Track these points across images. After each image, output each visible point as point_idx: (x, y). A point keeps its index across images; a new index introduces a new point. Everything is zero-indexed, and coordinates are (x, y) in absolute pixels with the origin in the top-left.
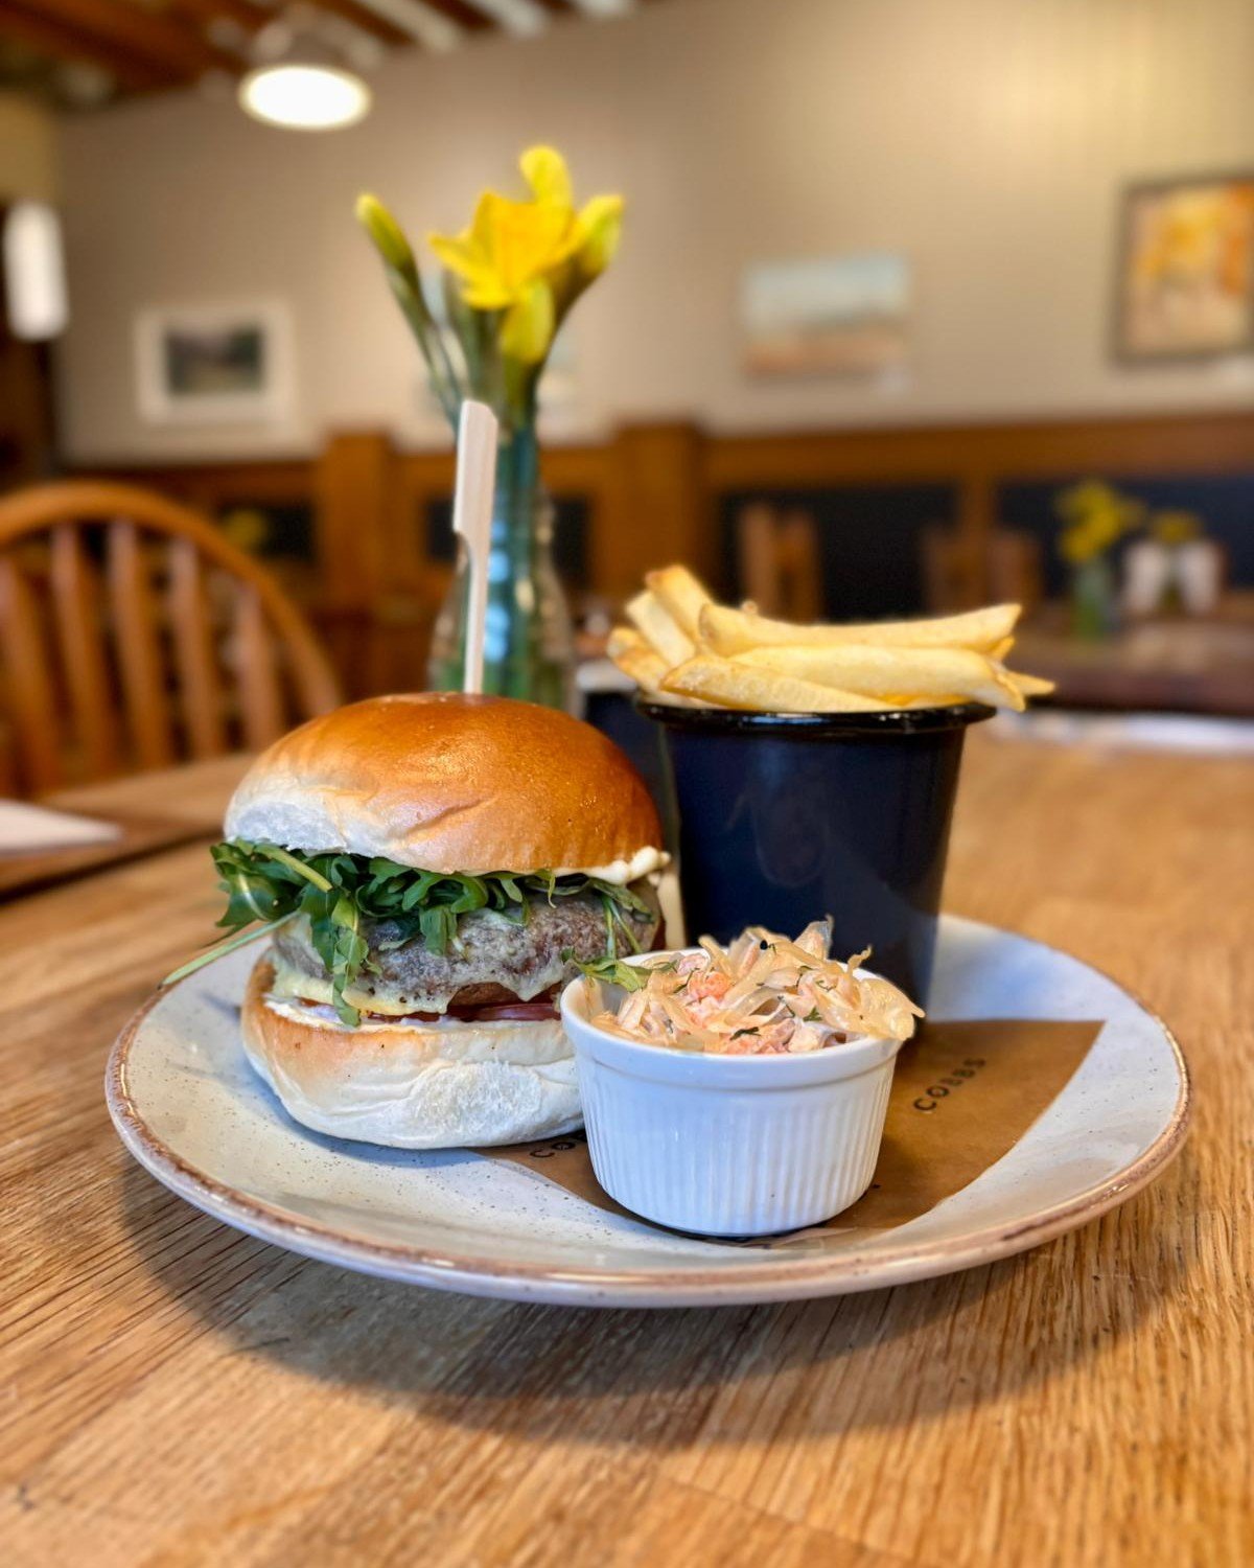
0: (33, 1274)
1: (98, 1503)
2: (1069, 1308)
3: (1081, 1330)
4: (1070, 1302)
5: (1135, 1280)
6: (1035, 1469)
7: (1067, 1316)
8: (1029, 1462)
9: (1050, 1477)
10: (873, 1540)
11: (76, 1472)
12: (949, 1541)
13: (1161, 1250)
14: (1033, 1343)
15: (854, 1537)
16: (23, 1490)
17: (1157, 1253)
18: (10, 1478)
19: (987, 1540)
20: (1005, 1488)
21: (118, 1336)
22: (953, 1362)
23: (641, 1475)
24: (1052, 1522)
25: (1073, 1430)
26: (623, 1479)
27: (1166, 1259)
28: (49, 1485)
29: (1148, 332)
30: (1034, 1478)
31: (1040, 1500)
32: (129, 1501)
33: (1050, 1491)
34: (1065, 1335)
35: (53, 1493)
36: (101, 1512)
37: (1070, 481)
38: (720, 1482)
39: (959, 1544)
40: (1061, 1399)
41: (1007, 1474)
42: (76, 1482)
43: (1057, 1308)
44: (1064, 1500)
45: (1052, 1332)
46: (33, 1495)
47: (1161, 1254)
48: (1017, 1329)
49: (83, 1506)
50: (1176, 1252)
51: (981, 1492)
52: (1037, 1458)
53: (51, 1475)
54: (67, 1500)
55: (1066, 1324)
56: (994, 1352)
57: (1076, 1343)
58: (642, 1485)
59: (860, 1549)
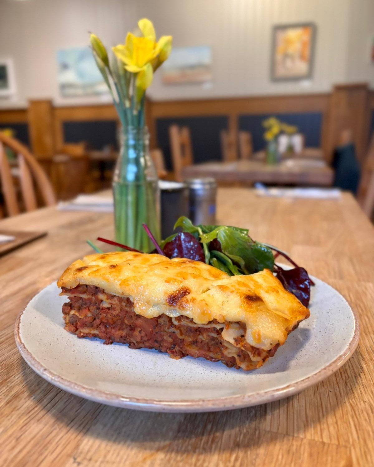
0: (46, 389)
1: (100, 460)
2: (349, 367)
3: (355, 373)
4: (349, 365)
5: (363, 357)
6: (359, 414)
7: (350, 370)
8: (357, 413)
9: (364, 416)
10: (326, 440)
11: (89, 451)
12: (346, 437)
13: (366, 347)
14: (344, 378)
15: (321, 440)
16: (75, 459)
17: (366, 349)
18: (69, 456)
19: (355, 436)
20: (354, 421)
21: (82, 406)
22: (325, 386)
23: (256, 430)
24: (370, 429)
25: (364, 402)
26: (251, 431)
27: (368, 350)
28: (82, 456)
29: (281, 71)
30: (360, 417)
31: (364, 423)
32: (109, 457)
33: (366, 420)
34: (351, 375)
35: (84, 458)
36: (102, 462)
37: (266, 117)
38: (278, 429)
39: (348, 438)
40: (358, 393)
41: (353, 417)
42: (90, 454)
43: (346, 367)
44: (370, 422)
45: (348, 374)
46: (79, 460)
47: (367, 349)
48: (338, 374)
49: (96, 461)
50: (370, 348)
51: (348, 422)
52: (359, 411)
53: (81, 453)
54: (90, 460)
55: (350, 372)
56: (335, 382)
57: (355, 377)
58: (257, 433)
59: (324, 443)
